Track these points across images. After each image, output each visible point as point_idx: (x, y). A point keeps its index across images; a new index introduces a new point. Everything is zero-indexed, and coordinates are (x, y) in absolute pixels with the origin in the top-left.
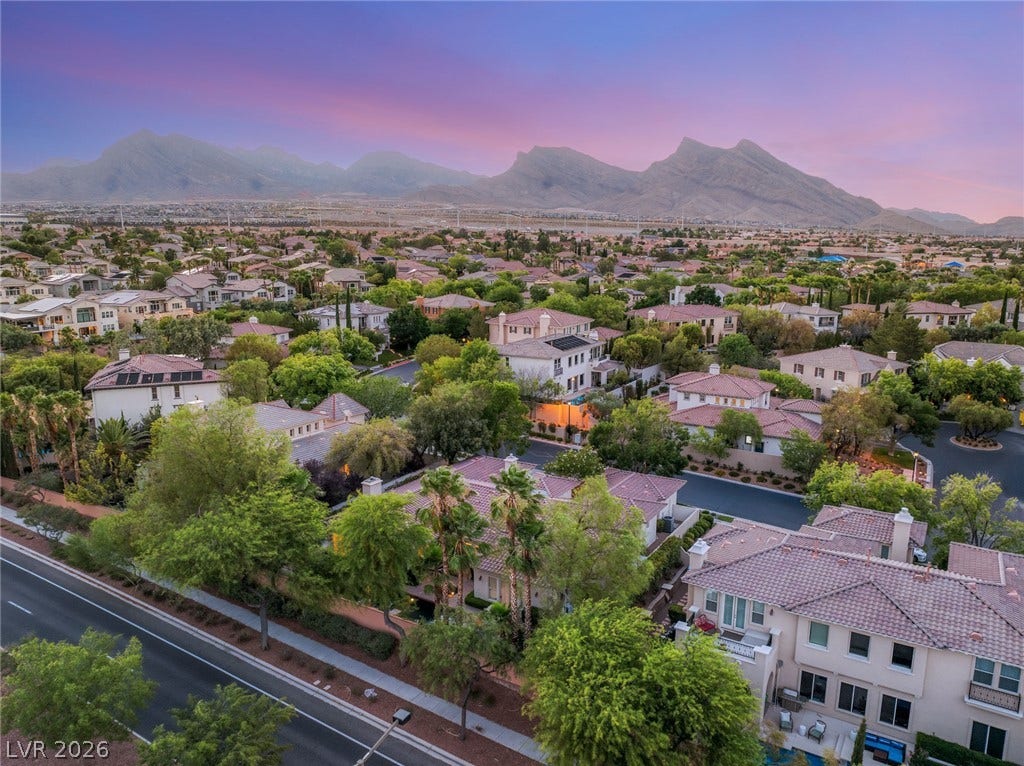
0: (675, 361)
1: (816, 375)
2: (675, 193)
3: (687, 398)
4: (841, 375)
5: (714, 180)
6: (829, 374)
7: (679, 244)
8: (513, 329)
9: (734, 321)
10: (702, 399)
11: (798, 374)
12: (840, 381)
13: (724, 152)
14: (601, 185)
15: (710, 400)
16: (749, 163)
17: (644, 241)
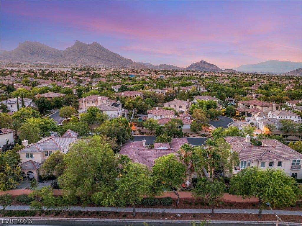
0: (140, 107)
1: (179, 108)
2: (75, 57)
3: (156, 117)
4: (181, 107)
5: (87, 53)
6: (178, 106)
7: (88, 73)
8: (88, 102)
9: (142, 95)
10: (161, 117)
11: (175, 108)
12: (181, 108)
13: (89, 45)
14: (51, 54)
15: (163, 117)
16: (97, 49)
17: (77, 72)
